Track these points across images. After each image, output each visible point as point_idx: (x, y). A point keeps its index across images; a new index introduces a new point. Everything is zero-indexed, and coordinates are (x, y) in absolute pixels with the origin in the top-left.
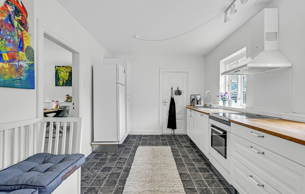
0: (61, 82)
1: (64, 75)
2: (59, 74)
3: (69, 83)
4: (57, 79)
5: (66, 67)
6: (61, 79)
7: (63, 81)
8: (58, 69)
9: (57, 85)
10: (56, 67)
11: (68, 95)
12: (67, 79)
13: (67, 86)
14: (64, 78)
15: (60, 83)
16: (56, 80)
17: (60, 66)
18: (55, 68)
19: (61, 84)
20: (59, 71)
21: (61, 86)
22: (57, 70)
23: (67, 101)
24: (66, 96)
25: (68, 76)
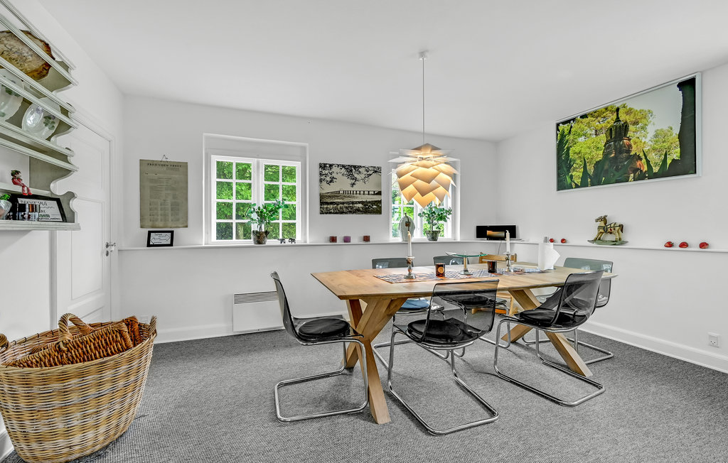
0: (577, 174)
1: (590, 146)
2: (568, 149)
3: (607, 170)
4: (564, 163)
5: (596, 114)
6: (578, 161)
7: (585, 167)
8: (566, 132)
9: (562, 185)
10: (561, 127)
11: (604, 219)
12: (600, 157)
13: (599, 183)
14: (586, 156)
15: (571, 177)
16: (559, 168)
17: (574, 120)
18: (558, 130)
19: (578, 181)
20: (571, 137)
21: (577, 186)
22: (563, 136)
23: (598, 240)
24: (597, 221)
25: (602, 145)
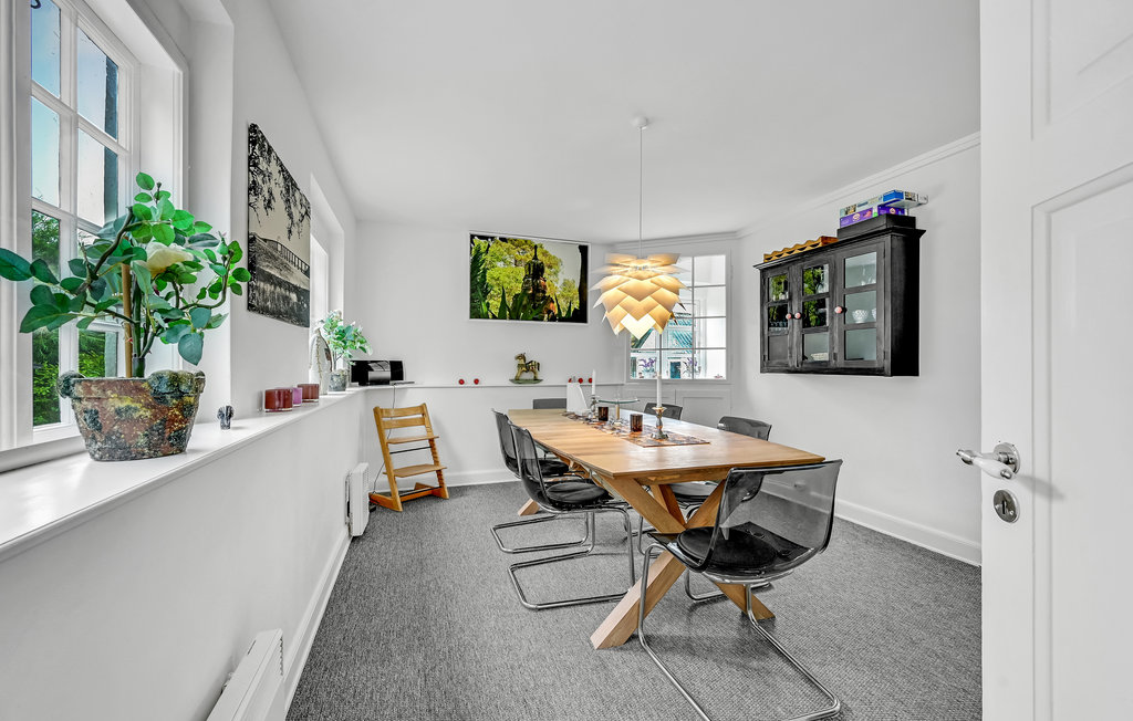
0: (495, 304)
1: (507, 276)
2: (485, 272)
3: (525, 306)
4: (479, 288)
5: (517, 243)
6: (496, 289)
7: (503, 297)
8: (483, 250)
9: (476, 313)
10: (476, 240)
11: (522, 357)
12: (519, 291)
13: (518, 318)
14: (505, 285)
15: (488, 305)
16: (472, 291)
17: (492, 238)
18: (472, 242)
19: (496, 311)
20: (488, 258)
21: (494, 317)
22: (478, 250)
23: (517, 380)
25: (521, 277)
